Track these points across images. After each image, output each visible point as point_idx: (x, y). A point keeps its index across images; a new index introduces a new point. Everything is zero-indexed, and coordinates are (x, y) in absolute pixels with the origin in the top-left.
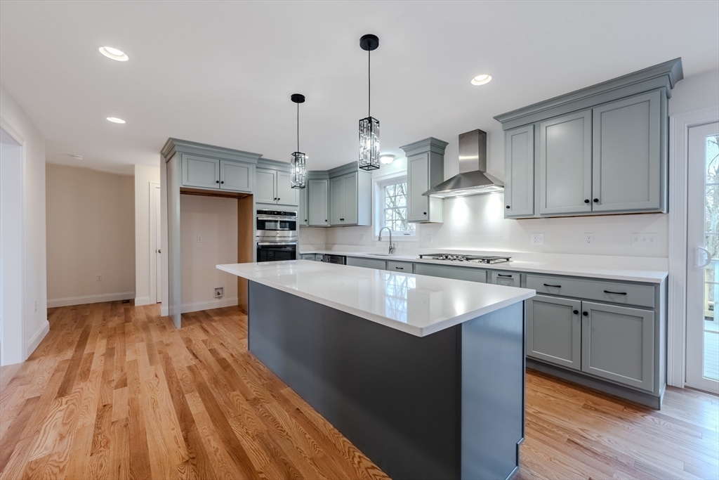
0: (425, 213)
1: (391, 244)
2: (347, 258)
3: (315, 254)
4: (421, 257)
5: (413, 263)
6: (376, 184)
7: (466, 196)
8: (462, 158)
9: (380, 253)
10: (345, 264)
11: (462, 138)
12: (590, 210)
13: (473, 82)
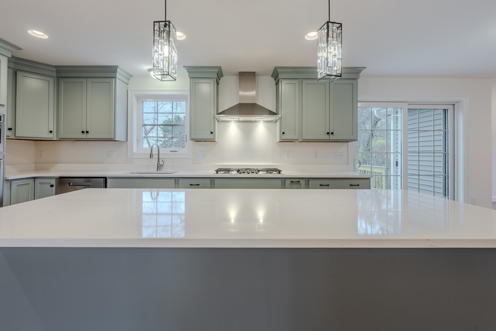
0: (212, 133)
1: (159, 161)
2: (108, 180)
3: (34, 178)
4: (217, 172)
5: (212, 179)
6: (134, 96)
7: (239, 121)
8: (241, 93)
9: (144, 171)
10: (106, 187)
11: (242, 75)
12: (328, 138)
13: (306, 38)
